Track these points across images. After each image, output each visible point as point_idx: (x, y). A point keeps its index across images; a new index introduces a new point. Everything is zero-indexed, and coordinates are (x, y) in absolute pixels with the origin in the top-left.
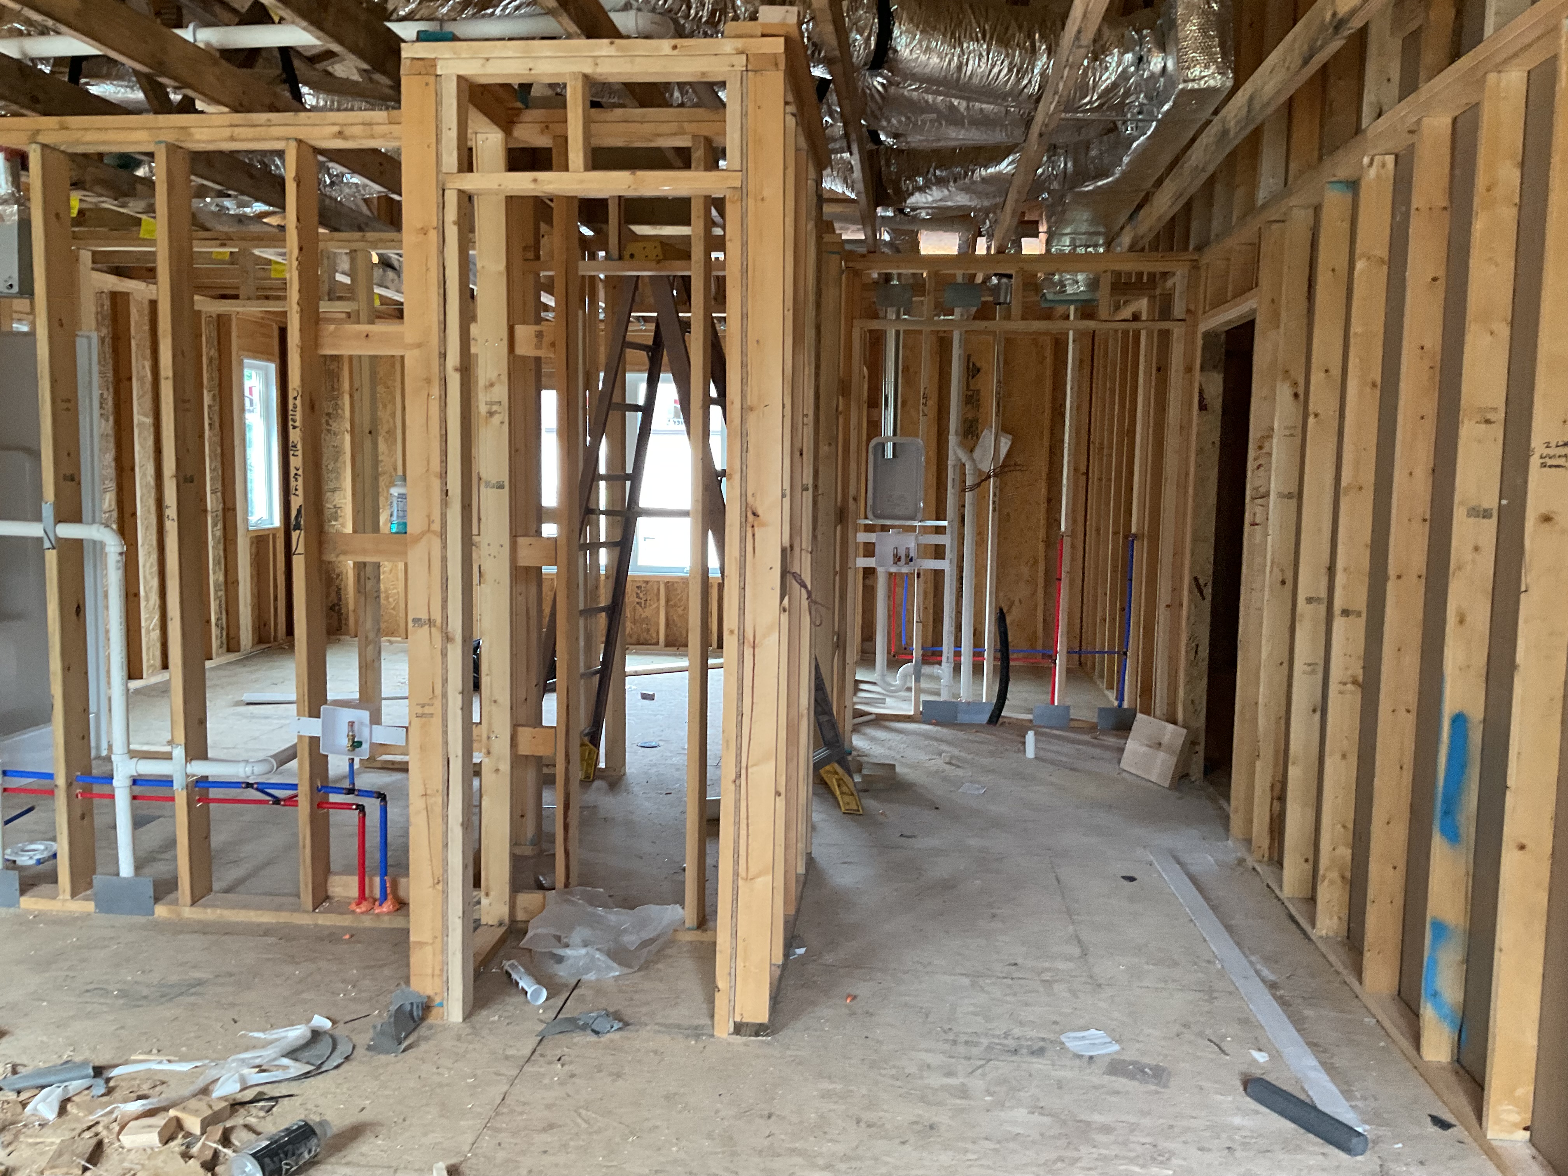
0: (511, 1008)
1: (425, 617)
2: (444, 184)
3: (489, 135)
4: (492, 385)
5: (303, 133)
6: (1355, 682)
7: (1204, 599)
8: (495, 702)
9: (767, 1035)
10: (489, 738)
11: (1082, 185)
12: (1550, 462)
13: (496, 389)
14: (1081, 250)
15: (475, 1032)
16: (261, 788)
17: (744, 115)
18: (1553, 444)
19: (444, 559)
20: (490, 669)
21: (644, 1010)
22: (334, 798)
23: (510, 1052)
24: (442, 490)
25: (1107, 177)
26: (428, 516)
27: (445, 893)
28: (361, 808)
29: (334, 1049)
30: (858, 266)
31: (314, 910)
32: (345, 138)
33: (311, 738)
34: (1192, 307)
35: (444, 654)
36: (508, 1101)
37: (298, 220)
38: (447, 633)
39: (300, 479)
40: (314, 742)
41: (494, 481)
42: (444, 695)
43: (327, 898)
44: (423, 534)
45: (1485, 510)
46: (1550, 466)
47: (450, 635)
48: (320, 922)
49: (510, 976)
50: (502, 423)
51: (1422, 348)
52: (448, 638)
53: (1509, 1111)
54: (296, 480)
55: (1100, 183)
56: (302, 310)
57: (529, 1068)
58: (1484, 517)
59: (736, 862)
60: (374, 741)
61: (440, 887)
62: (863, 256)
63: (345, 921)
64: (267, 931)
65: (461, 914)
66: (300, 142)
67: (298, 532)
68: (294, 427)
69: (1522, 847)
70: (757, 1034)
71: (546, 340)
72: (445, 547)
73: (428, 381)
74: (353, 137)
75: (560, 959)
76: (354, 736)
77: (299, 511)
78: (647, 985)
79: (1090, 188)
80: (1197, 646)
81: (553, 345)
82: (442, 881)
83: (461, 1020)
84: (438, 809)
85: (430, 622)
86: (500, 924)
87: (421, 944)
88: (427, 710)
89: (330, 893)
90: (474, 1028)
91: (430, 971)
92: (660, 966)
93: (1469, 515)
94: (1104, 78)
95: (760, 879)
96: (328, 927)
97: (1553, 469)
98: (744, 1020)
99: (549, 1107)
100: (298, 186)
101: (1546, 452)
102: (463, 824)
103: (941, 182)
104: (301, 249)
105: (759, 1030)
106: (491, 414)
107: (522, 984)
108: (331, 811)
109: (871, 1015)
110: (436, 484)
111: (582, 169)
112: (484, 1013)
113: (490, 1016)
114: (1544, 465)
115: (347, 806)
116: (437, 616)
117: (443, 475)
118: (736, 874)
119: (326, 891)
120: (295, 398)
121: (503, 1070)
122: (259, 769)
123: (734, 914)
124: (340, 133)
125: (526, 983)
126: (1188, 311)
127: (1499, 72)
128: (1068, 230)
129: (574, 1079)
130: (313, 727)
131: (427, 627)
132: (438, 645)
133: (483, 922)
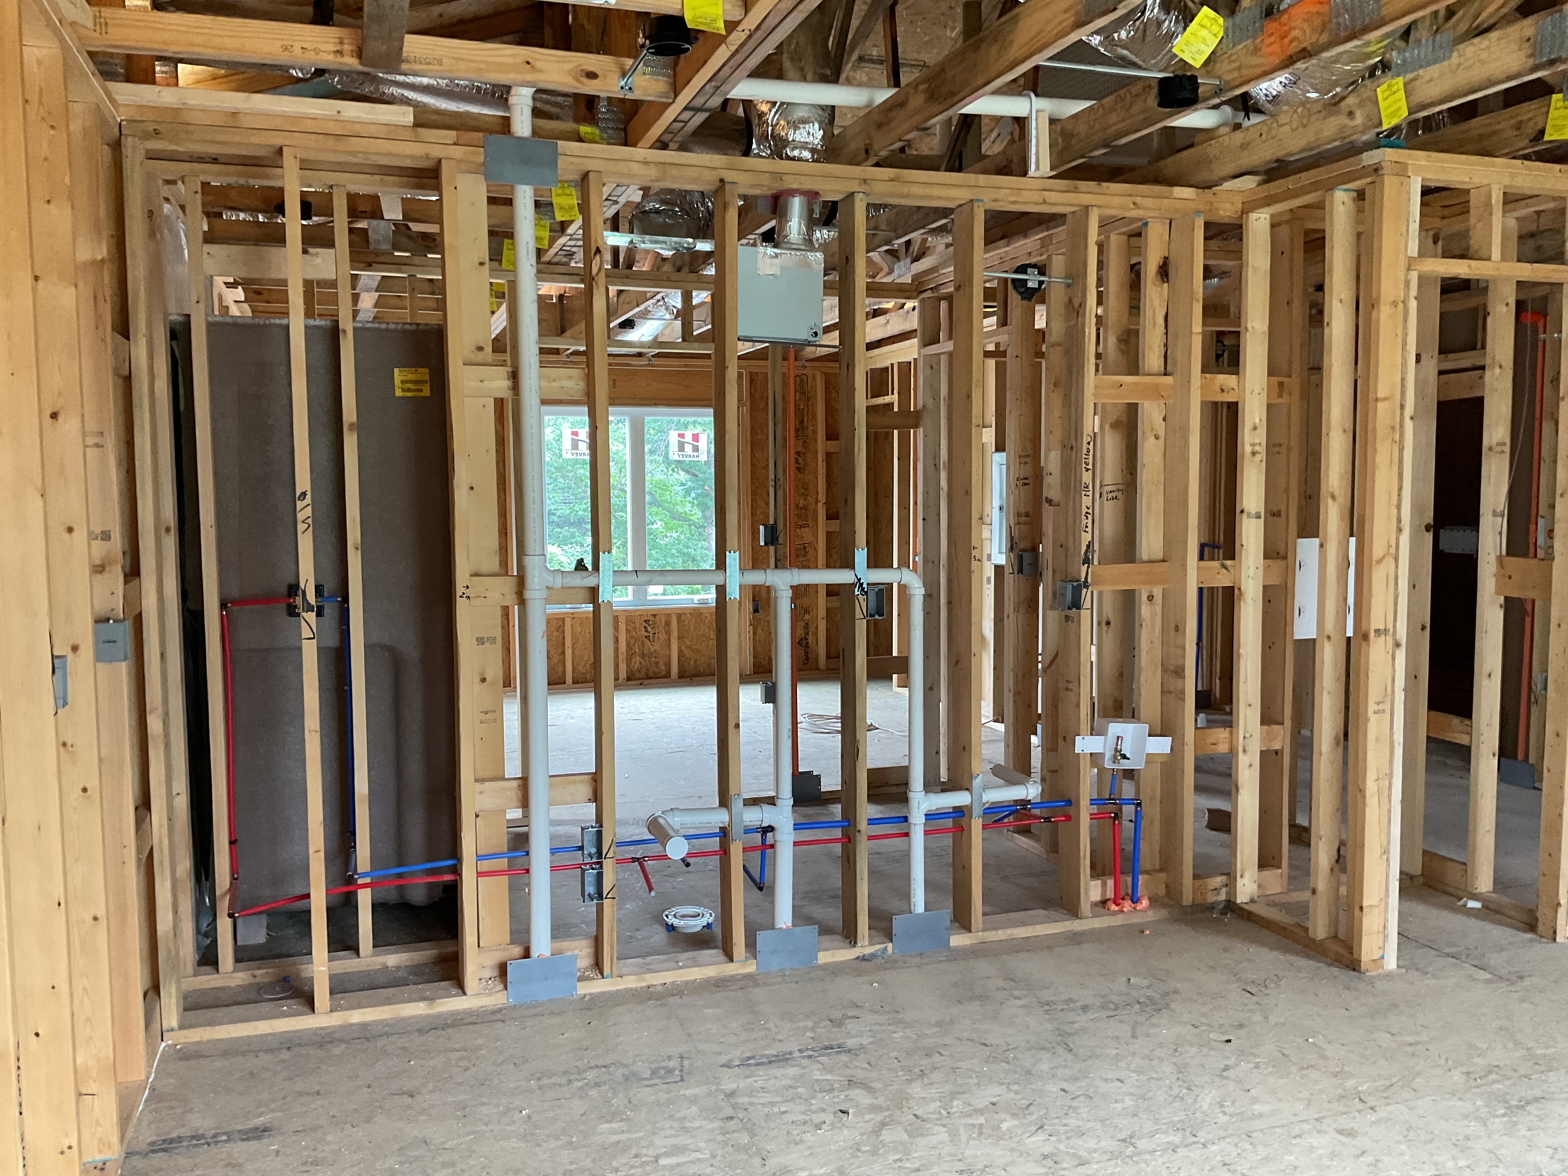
1: (1382, 627)
2: (1409, 266)
4: (1255, 428)
19: (1396, 579)
24: (1397, 519)
26: (1388, 542)
27: (1388, 861)
28: (1118, 815)
35: (1393, 658)
37: (1097, 281)
38: (1396, 640)
39: (1091, 517)
42: (1393, 692)
44: (1384, 557)
48: (1097, 926)
52: (1397, 644)
54: (1087, 518)
61: (1385, 857)
63: (1117, 921)
65: (1396, 877)
66: (1098, 209)
72: (1397, 567)
76: (1120, 750)
77: (1088, 546)
82: (1387, 851)
83: (1395, 967)
84: (1386, 790)
85: (1386, 631)
87: (1372, 907)
88: (1381, 707)
91: (1376, 929)
100: (1098, 250)
106: (1254, 454)
110: (1395, 514)
115: (1106, 815)
116: (1390, 626)
130: (1094, 745)
131: (1384, 636)
132: (1390, 650)
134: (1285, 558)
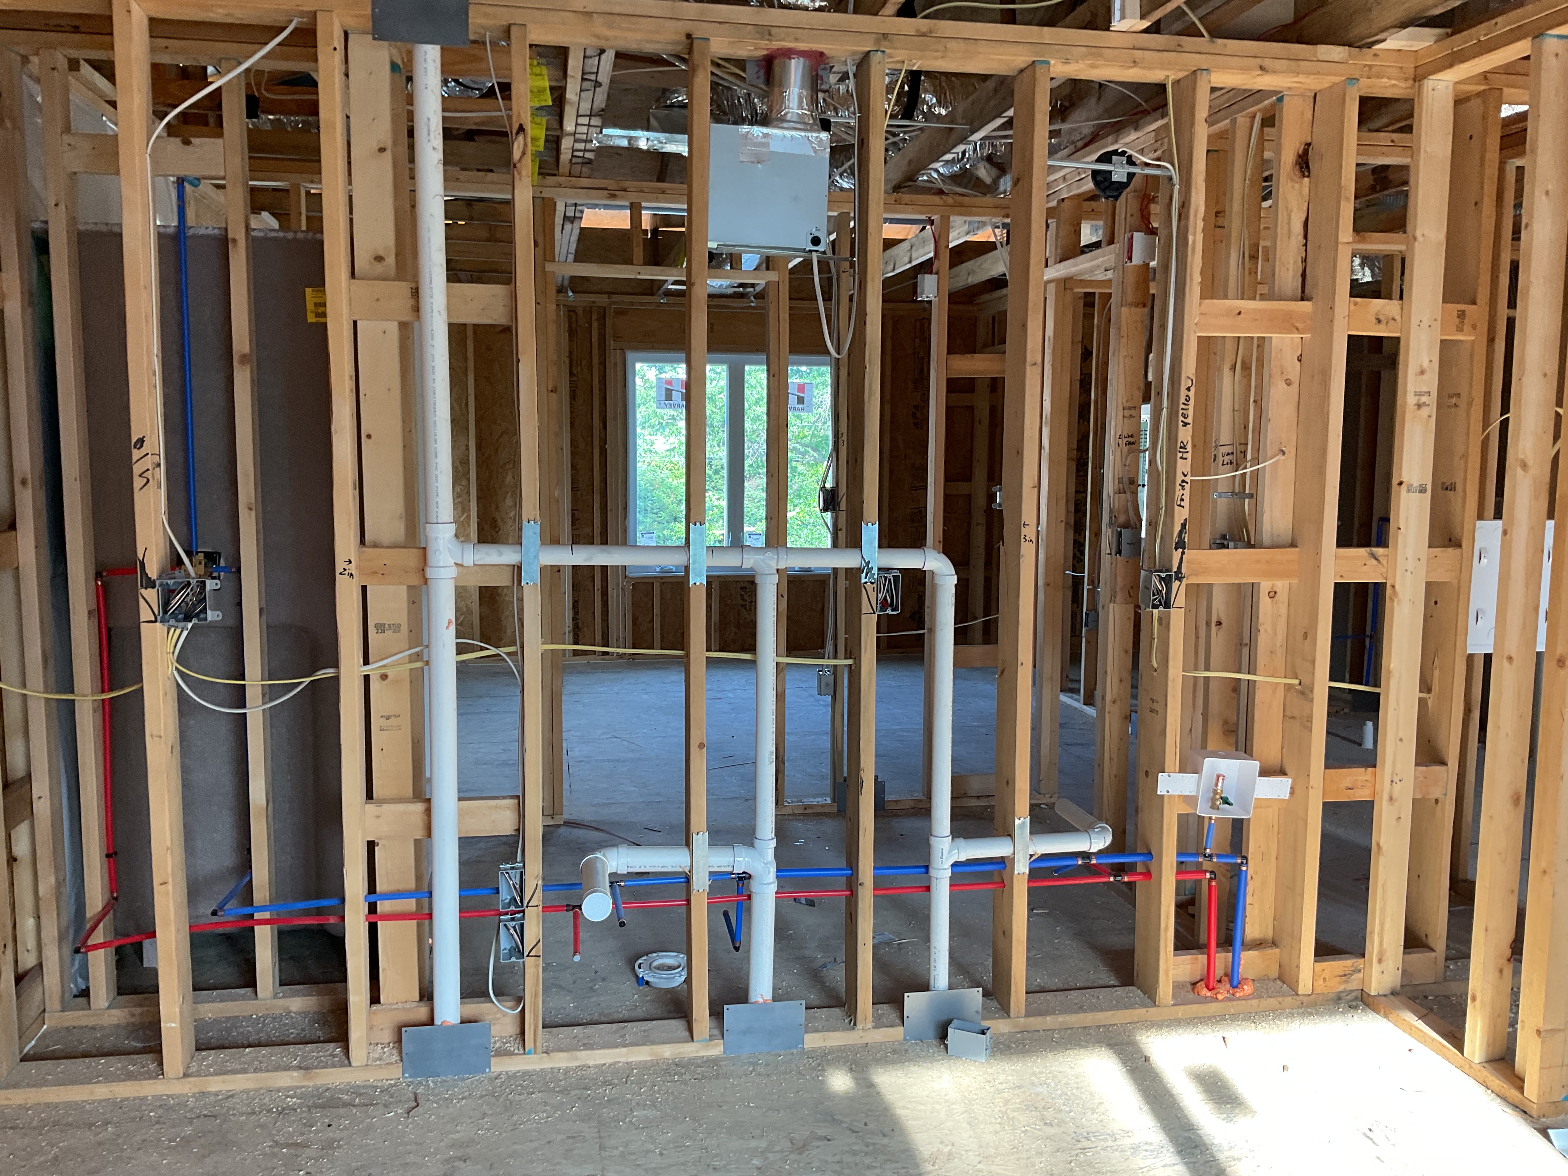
4: (1422, 372)
5: (1217, 64)
8: (1401, 740)
10: (1392, 782)
13: (1426, 378)
20: (1397, 703)
28: (1213, 876)
31: (1172, 1002)
33: (1181, 797)
41: (1416, 485)
48: (1181, 1016)
50: (1430, 416)
54: (1183, 488)
67: (1180, 550)
68: (1185, 424)
71: (1469, 321)
74: (1274, 74)
76: (1219, 792)
77: (1184, 526)
81: (1475, 327)
86: (1393, 992)
100: (1207, 129)
106: (1419, 406)
120: (1189, 389)
130: (1185, 785)
133: (1372, 992)
134: (1459, 545)
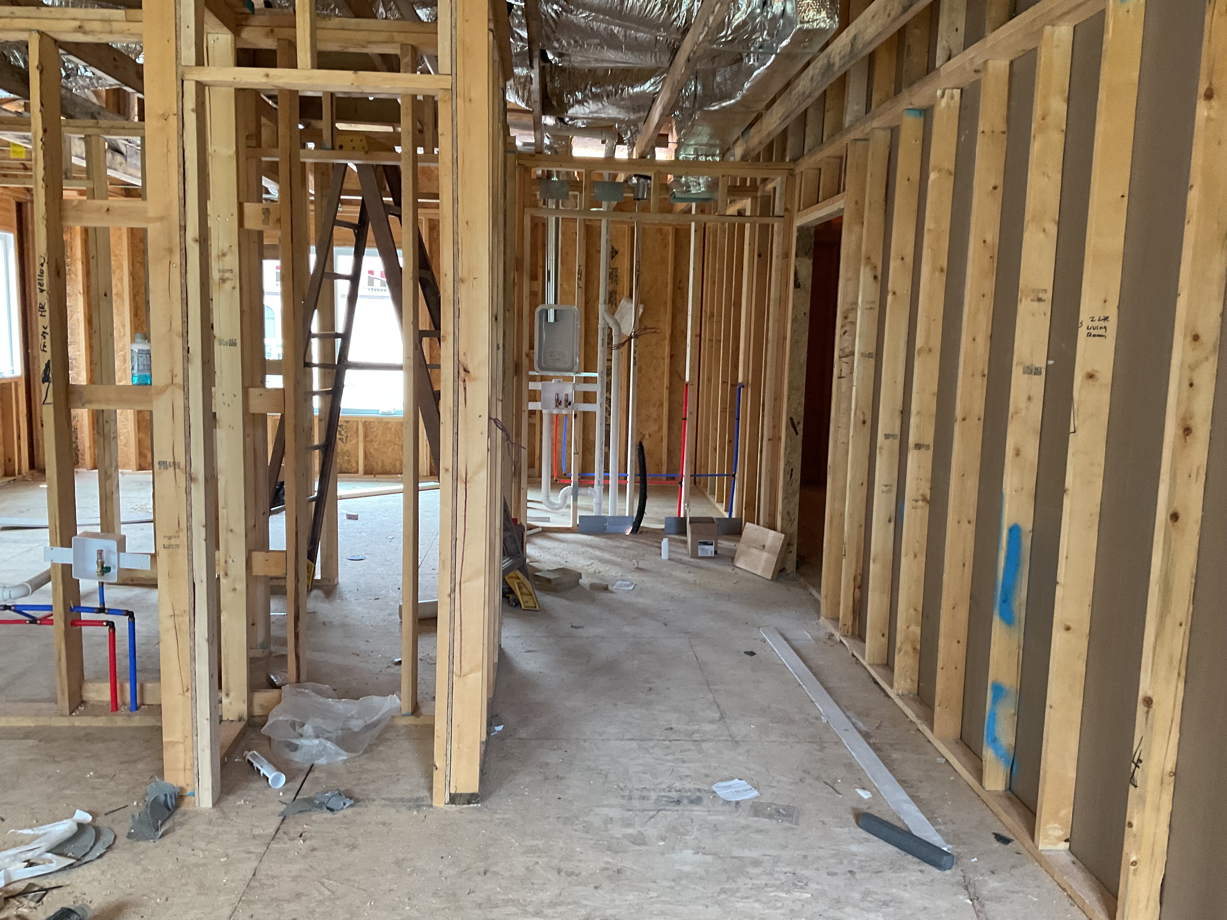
0: (254, 793)
1: (170, 460)
2: (183, 75)
3: (220, 36)
4: (224, 255)
5: (45, 26)
6: (924, 499)
7: (797, 434)
8: (231, 531)
9: (477, 803)
10: (226, 562)
11: (710, 105)
12: (1093, 332)
13: (227, 258)
14: (702, 159)
15: (225, 815)
16: (18, 609)
17: (453, 26)
18: (1096, 318)
19: (187, 409)
20: (226, 503)
21: (371, 787)
22: (85, 616)
23: (256, 832)
24: (183, 348)
25: (730, 99)
26: (172, 371)
27: (194, 699)
28: (111, 625)
29: (97, 839)
30: (527, 163)
31: (71, 714)
32: (85, 33)
33: (63, 565)
34: (789, 207)
35: (188, 492)
36: (258, 876)
37: (42, 104)
38: (190, 475)
39: (48, 337)
40: (67, 569)
41: (227, 339)
42: (189, 529)
43: (83, 702)
44: (167, 386)
45: (1036, 369)
46: (1094, 336)
47: (193, 476)
48: (77, 724)
49: (252, 764)
50: (234, 288)
51: (984, 242)
52: (191, 478)
53: (1055, 828)
54: (44, 337)
55: (724, 104)
56: (47, 186)
57: (274, 846)
58: (1035, 374)
59: (451, 662)
60: (121, 567)
61: (189, 694)
62: (532, 156)
63: (100, 722)
64: (28, 734)
65: (208, 716)
66: (42, 34)
67: (47, 384)
68: (42, 291)
69: (1068, 629)
70: (469, 803)
71: (273, 217)
72: (187, 398)
73: (170, 251)
74: (92, 32)
75: (295, 748)
76: (102, 563)
77: (47, 365)
78: (372, 766)
79: (716, 108)
80: (792, 470)
81: (279, 221)
82: (191, 689)
83: (210, 805)
84: (185, 627)
85: (175, 464)
86: (240, 719)
87: (173, 744)
88: (173, 542)
89: (84, 699)
90: (224, 813)
91: (181, 766)
92: (381, 748)
93: (1024, 372)
94: (736, 17)
95: (471, 676)
96: (84, 728)
97: (1096, 338)
98: (458, 792)
99: (295, 879)
100: (41, 73)
101: (1091, 324)
102: (208, 640)
103: (597, 97)
104: (45, 131)
105: (470, 798)
106: (223, 280)
107: (263, 771)
108: (83, 627)
109: (562, 778)
110: (178, 342)
111: (310, 67)
112: (231, 798)
113: (237, 801)
114: (1089, 335)
115: (99, 623)
116: (181, 459)
117: (185, 335)
118: (451, 672)
119: (81, 696)
120: (42, 265)
121: (252, 849)
122: (14, 593)
123: (450, 705)
124: (80, 27)
125: (266, 770)
126: (786, 210)
127: (1053, 25)
128: (692, 142)
129: (316, 853)
130: (66, 556)
131: (172, 469)
132: (183, 484)
133: (224, 718)
